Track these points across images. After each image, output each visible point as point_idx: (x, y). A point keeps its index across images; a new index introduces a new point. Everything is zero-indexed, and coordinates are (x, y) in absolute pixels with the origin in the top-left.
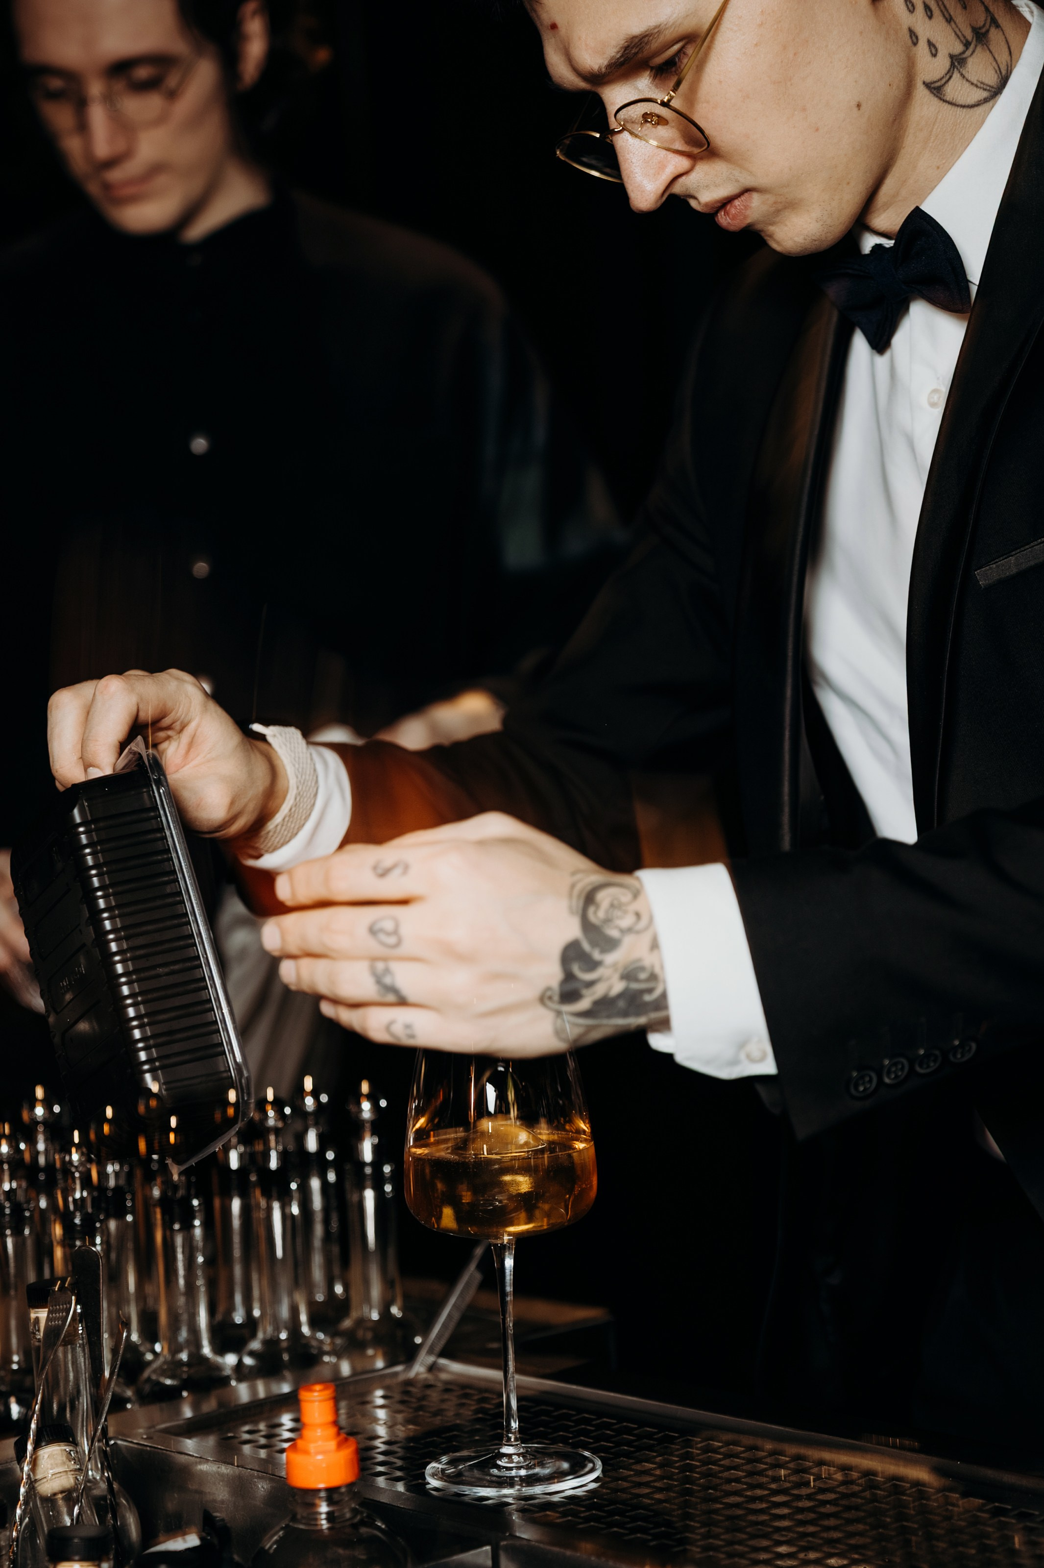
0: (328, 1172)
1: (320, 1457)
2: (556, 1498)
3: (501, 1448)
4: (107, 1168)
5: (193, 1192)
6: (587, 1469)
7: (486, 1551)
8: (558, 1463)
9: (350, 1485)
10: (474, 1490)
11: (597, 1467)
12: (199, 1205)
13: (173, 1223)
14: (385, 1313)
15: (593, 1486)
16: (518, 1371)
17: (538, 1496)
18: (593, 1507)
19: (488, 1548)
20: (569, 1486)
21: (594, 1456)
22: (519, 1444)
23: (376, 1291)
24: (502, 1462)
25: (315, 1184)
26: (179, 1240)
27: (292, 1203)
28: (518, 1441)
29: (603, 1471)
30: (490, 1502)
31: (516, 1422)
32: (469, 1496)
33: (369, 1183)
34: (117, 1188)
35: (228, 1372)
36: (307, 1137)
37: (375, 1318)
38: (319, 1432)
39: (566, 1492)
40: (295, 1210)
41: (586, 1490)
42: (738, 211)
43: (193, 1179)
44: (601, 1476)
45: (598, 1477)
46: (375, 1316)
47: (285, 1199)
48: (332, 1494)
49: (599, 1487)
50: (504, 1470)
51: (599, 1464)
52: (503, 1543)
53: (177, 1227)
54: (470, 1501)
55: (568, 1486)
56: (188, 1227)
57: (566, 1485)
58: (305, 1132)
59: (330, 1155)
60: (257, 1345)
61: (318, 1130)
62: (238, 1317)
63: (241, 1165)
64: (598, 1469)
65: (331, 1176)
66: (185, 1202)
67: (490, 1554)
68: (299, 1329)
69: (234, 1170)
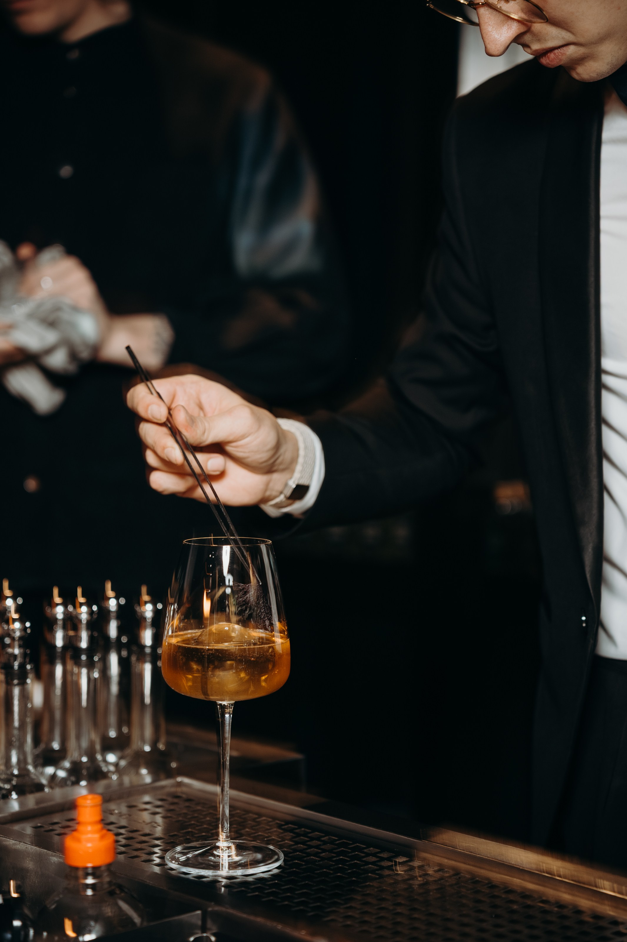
0: (122, 651)
1: (88, 844)
2: (250, 879)
3: (216, 842)
5: (26, 660)
6: (273, 860)
7: (198, 915)
8: (254, 855)
9: (109, 866)
10: (196, 871)
11: (280, 858)
12: (31, 668)
13: (12, 680)
14: (154, 747)
15: (276, 871)
17: (238, 877)
18: (274, 886)
19: (199, 912)
20: (260, 870)
21: (279, 850)
22: (229, 840)
23: (148, 732)
24: (217, 852)
25: (114, 658)
26: (16, 691)
27: (94, 670)
28: (228, 838)
29: (284, 861)
30: (207, 879)
31: (227, 825)
32: (191, 875)
33: (148, 658)
35: (44, 781)
36: (110, 627)
37: (148, 750)
38: (89, 828)
39: (258, 874)
40: (96, 675)
41: (271, 874)
42: (557, 56)
43: (28, 651)
44: (282, 865)
45: (280, 865)
46: (147, 748)
48: (95, 872)
49: (280, 872)
50: (218, 857)
51: (282, 856)
52: (209, 909)
53: (16, 682)
54: (192, 878)
56: (23, 683)
57: (258, 870)
58: (108, 622)
59: (124, 639)
60: (67, 764)
61: (118, 623)
62: (56, 746)
63: (63, 644)
64: (281, 859)
65: (124, 653)
66: (22, 666)
67: (200, 917)
68: (95, 755)
69: (59, 648)
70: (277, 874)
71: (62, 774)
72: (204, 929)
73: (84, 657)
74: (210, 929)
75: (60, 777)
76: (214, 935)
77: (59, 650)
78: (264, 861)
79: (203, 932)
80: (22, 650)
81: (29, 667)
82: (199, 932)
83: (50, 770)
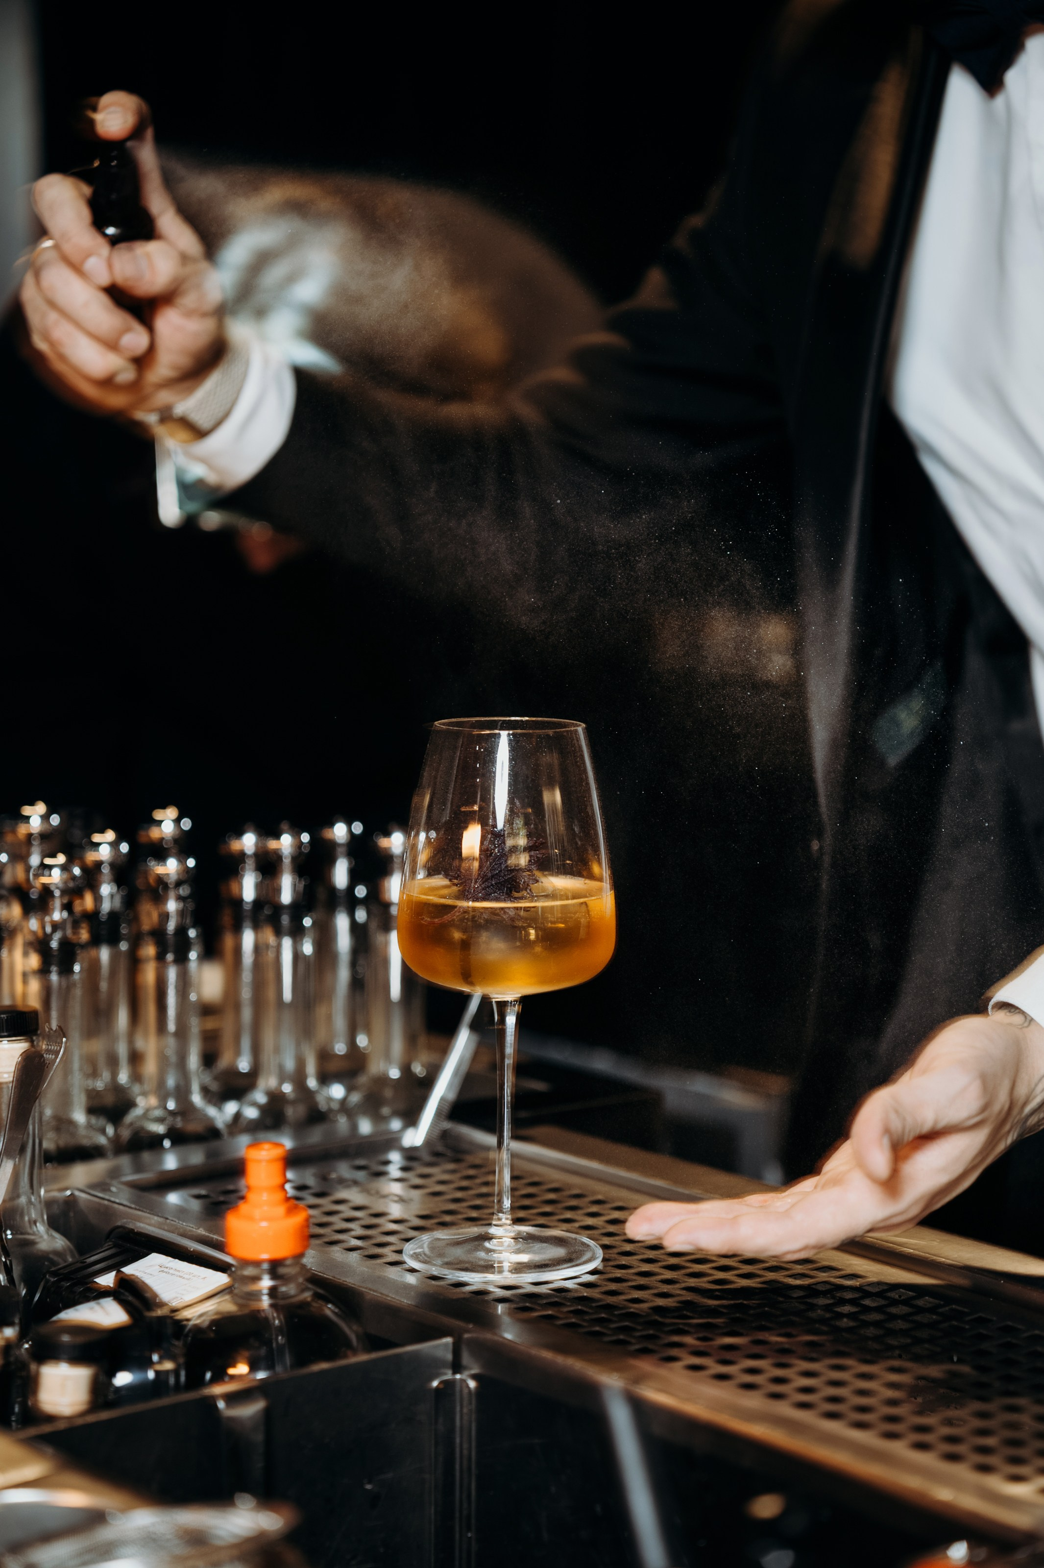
0: (357, 911)
1: (264, 1224)
2: (543, 1289)
3: (490, 1228)
4: (100, 888)
5: (188, 921)
6: (585, 1258)
7: (446, 1345)
8: (553, 1250)
9: (297, 1258)
10: (457, 1274)
11: (596, 1257)
12: (197, 936)
13: (166, 955)
14: (406, 1070)
15: (588, 1278)
16: (515, 1137)
18: (581, 1302)
19: (449, 1340)
21: (594, 1243)
23: (397, 1045)
24: (490, 1243)
25: (342, 923)
26: (172, 974)
27: (304, 941)
28: (509, 1221)
29: (602, 1261)
31: (508, 1199)
34: (112, 914)
35: (222, 1124)
36: (335, 870)
37: (395, 1076)
38: (265, 1197)
39: (557, 1282)
40: (308, 948)
41: (579, 1282)
45: (596, 1268)
46: (395, 1073)
47: (297, 932)
48: (275, 1267)
49: (595, 1279)
50: (493, 1253)
51: (600, 1253)
52: (466, 1336)
53: (171, 957)
55: (563, 1275)
56: (182, 959)
57: (560, 1274)
58: (332, 862)
59: (361, 891)
60: (260, 1097)
61: (350, 863)
62: (244, 1065)
63: (256, 896)
64: (598, 1257)
65: (361, 915)
66: (181, 931)
67: (451, 1347)
68: (306, 1082)
69: (247, 903)
70: (588, 1282)
71: (251, 1113)
72: (457, 1367)
73: (285, 920)
74: (466, 1368)
75: (246, 1118)
76: (474, 1377)
77: (247, 907)
78: (569, 1260)
79: (455, 1372)
80: (181, 905)
81: (192, 933)
82: (450, 1372)
83: (231, 1108)
